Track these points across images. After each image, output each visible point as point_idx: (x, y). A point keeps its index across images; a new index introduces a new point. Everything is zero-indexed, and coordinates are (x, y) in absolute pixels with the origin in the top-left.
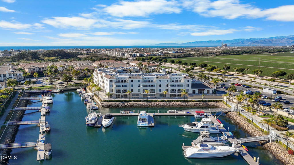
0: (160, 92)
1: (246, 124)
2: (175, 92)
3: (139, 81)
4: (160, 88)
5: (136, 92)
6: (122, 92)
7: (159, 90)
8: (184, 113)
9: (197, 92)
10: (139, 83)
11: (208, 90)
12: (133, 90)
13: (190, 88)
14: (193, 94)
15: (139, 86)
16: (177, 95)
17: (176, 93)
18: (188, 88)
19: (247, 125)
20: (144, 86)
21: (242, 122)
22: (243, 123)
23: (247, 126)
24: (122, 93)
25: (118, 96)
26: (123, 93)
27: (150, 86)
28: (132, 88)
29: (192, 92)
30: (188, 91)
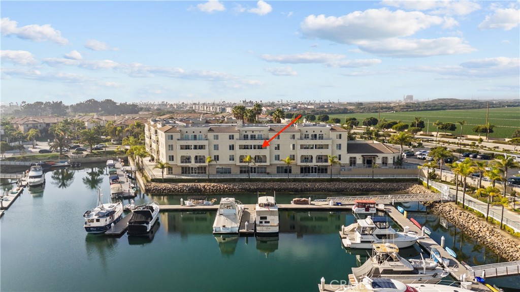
0: (277, 162)
1: (485, 229)
2: (311, 161)
3: (232, 137)
4: (277, 152)
5: (224, 161)
6: (193, 160)
7: (276, 157)
8: (330, 204)
9: (359, 161)
10: (232, 142)
11: (383, 158)
12: (218, 156)
13: (344, 151)
14: (351, 165)
15: (232, 147)
16: (316, 168)
17: (314, 163)
18: (338, 152)
19: (488, 232)
20: (241, 147)
21: (474, 224)
22: (476, 226)
23: (488, 234)
24: (193, 164)
25: (185, 170)
26: (196, 162)
27: (255, 148)
28: (216, 153)
29: (348, 162)
30: (340, 159)
